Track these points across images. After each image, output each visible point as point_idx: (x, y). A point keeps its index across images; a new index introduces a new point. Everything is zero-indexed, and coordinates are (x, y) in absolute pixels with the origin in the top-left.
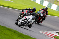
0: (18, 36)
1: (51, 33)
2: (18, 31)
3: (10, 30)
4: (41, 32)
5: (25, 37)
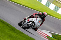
0: (11, 30)
1: (45, 33)
2: (11, 25)
3: (3, 22)
5: (17, 32)
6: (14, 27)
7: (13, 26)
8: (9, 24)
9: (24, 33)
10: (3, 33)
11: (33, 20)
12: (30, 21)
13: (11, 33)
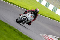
0: (18, 35)
2: (19, 30)
3: (10, 27)
4: (41, 35)
5: (24, 37)
6: (22, 32)
7: (20, 31)
8: (17, 29)
9: (31, 38)
10: (10, 38)
11: (26, 15)
12: (23, 16)
13: (18, 38)
